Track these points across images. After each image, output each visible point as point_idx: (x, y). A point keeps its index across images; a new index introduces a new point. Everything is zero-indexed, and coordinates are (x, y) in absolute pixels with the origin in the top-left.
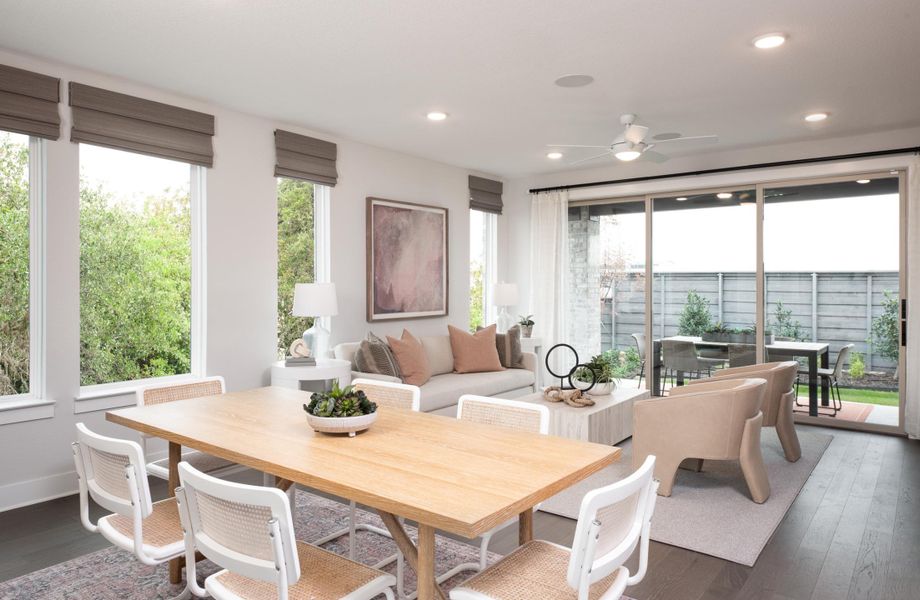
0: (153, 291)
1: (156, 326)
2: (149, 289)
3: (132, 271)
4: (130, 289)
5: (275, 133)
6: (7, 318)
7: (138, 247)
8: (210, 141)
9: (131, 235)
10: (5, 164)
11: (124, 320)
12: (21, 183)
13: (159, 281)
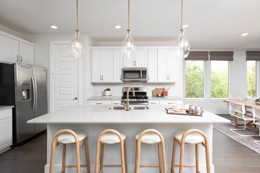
0: (223, 87)
1: (224, 94)
2: (222, 87)
3: (218, 83)
4: (217, 87)
5: (246, 52)
6: (188, 92)
7: (219, 78)
8: (233, 56)
9: (217, 76)
10: (188, 63)
11: (216, 93)
12: (191, 67)
13: (224, 85)
